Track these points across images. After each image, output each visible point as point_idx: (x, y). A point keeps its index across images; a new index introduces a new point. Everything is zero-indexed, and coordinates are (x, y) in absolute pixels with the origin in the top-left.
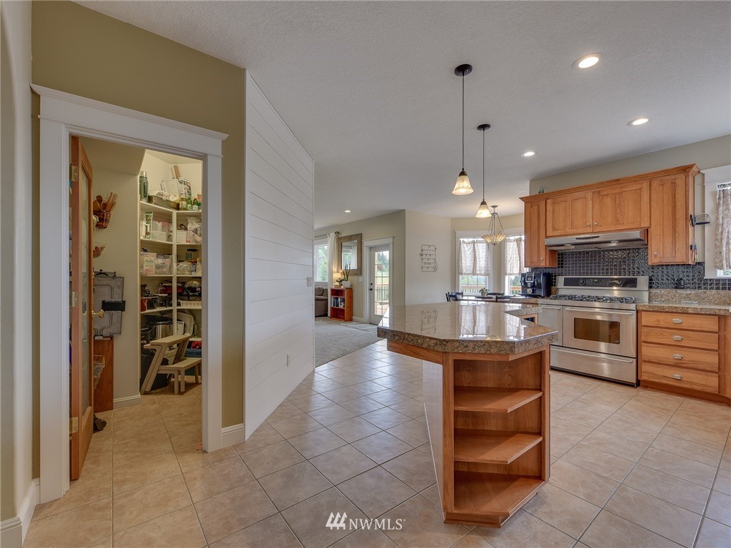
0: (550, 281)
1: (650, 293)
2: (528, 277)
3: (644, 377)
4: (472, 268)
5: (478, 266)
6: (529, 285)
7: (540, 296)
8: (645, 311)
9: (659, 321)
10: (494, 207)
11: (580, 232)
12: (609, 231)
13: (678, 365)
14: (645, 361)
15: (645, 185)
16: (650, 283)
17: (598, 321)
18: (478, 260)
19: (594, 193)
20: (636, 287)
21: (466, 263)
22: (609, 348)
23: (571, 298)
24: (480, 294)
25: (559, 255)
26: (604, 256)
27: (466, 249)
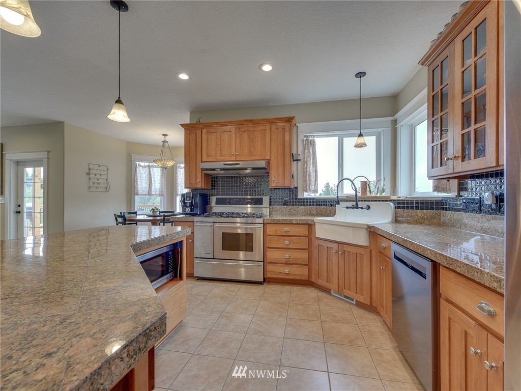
0: (205, 200)
1: (270, 209)
2: (187, 197)
3: (268, 275)
4: (147, 190)
5: (153, 187)
6: (188, 204)
7: (196, 214)
8: (268, 223)
9: (276, 230)
10: (165, 135)
11: (227, 160)
12: (246, 160)
13: (287, 263)
14: (269, 263)
15: (268, 127)
16: (270, 202)
17: (239, 234)
18: (153, 182)
19: (236, 128)
20: (262, 204)
21: (142, 184)
22: (245, 255)
23: (221, 215)
24: (151, 213)
25: (212, 178)
26: (243, 180)
27: (142, 172)
